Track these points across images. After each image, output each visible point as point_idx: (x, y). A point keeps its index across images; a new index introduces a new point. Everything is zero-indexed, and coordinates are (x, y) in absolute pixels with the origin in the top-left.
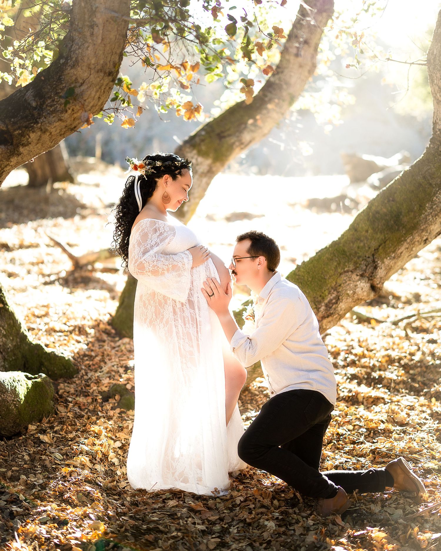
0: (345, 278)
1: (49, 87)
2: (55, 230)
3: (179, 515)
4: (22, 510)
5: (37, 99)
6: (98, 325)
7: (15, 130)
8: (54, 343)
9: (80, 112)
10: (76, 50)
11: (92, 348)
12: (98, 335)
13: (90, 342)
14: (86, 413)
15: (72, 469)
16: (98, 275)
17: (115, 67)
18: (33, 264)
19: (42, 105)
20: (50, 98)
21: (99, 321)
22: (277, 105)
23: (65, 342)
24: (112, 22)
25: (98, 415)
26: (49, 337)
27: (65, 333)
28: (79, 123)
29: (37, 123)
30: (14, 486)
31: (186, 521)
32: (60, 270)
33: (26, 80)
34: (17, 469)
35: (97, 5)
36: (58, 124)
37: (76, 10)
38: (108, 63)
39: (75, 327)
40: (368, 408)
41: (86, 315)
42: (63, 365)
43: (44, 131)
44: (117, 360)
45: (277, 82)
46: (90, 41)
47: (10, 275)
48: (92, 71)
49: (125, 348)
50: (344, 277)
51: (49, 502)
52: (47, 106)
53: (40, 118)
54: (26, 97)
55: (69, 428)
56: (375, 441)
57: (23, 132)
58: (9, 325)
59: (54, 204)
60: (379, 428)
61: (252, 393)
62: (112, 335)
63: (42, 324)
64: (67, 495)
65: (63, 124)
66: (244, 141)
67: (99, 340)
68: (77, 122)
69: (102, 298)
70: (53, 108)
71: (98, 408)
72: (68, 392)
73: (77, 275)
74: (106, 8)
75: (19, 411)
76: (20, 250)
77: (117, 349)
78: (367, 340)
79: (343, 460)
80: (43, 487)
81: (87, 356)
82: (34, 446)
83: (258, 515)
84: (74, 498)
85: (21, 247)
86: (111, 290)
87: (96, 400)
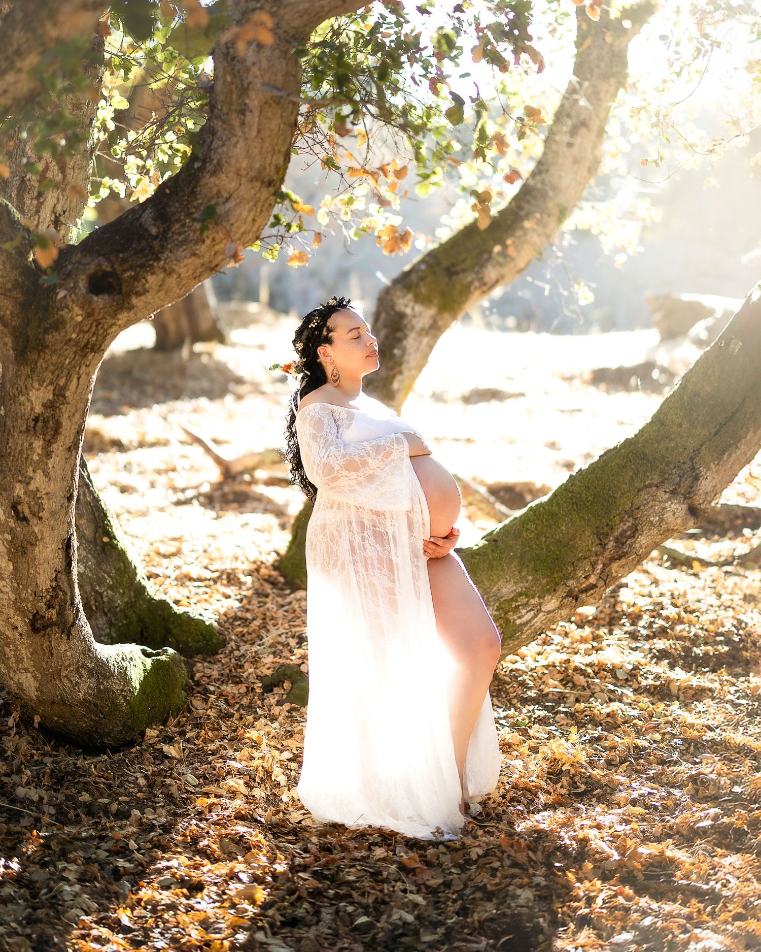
0: (646, 497)
1: (177, 204)
2: (195, 417)
3: (385, 874)
4: (132, 865)
5: (159, 223)
6: (258, 570)
7: (124, 271)
8: (188, 598)
9: (225, 241)
10: (218, 147)
11: (247, 606)
12: (257, 585)
13: (245, 596)
14: (237, 711)
15: (213, 800)
16: (260, 489)
17: (277, 172)
18: (159, 472)
19: (165, 232)
20: (178, 221)
21: (259, 563)
22: (539, 222)
23: (206, 597)
24: (274, 105)
25: (256, 712)
26: (181, 589)
27: (207, 583)
28: (223, 260)
29: (159, 259)
30: (121, 828)
31: (393, 887)
32: (202, 481)
33: (146, 191)
34: (127, 799)
35: (250, 79)
36: (190, 260)
37: (219, 87)
38: (268, 167)
39: (222, 572)
40: (686, 705)
41: (239, 552)
42: (201, 634)
43: (169, 272)
44: (286, 626)
45: (539, 186)
46: (240, 134)
47: (124, 490)
48: (243, 180)
49: (300, 607)
50: (644, 495)
51: (175, 853)
52: (173, 233)
53: (162, 253)
54: (143, 220)
55: (210, 734)
56: (697, 760)
57: (137, 274)
58: (118, 570)
59: (194, 378)
60: (704, 738)
61: (500, 679)
62: (280, 585)
63: (171, 567)
64: (203, 843)
65: (198, 261)
66: (486, 279)
67: (260, 594)
68: (220, 257)
69: (266, 526)
70: (183, 236)
71: (255, 702)
72: (209, 677)
73: (227, 489)
74: (264, 84)
75: (131, 707)
76: (139, 449)
77: (286, 608)
78: (685, 594)
79: (645, 790)
80: (167, 829)
81: (241, 619)
82: (154, 763)
83: (506, 878)
84: (215, 847)
85: (141, 445)
86: (279, 513)
87: (253, 689)
